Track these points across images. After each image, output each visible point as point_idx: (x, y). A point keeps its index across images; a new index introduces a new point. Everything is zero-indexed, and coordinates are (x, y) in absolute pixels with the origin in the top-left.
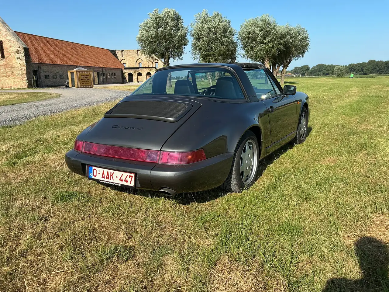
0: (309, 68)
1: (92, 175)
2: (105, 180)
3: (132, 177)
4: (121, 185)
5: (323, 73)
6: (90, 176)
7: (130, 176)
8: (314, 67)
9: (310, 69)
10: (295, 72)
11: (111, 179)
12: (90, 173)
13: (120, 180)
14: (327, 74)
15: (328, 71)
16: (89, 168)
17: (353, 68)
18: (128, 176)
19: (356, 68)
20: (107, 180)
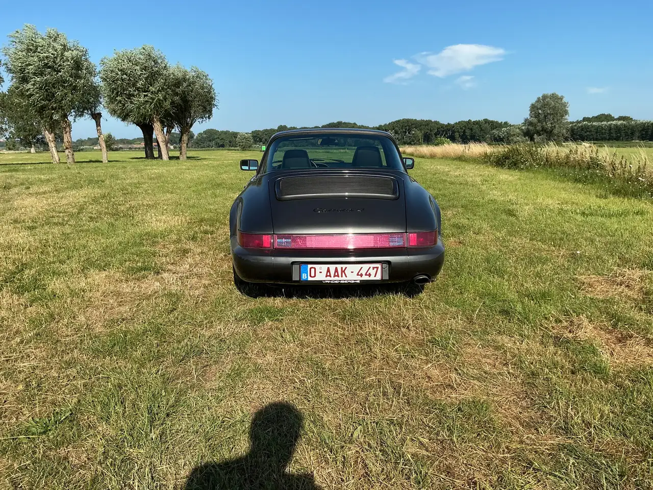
0: (194, 135)
1: (307, 276)
2: (332, 278)
3: (377, 268)
4: (361, 281)
5: (216, 144)
6: (303, 278)
7: (374, 268)
8: (200, 134)
9: (195, 137)
10: (171, 141)
11: (342, 277)
12: (303, 274)
13: (358, 275)
14: (223, 146)
15: (223, 141)
16: (302, 268)
17: (259, 137)
18: (372, 268)
19: (262, 136)
20: (336, 278)
